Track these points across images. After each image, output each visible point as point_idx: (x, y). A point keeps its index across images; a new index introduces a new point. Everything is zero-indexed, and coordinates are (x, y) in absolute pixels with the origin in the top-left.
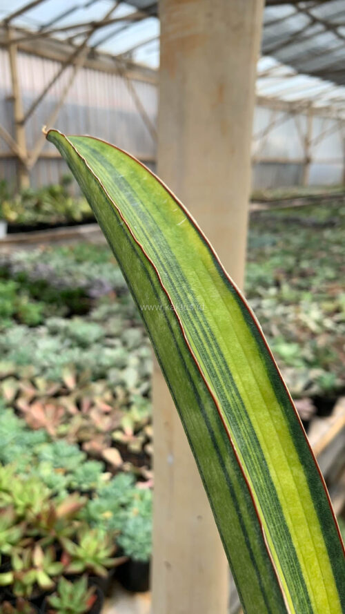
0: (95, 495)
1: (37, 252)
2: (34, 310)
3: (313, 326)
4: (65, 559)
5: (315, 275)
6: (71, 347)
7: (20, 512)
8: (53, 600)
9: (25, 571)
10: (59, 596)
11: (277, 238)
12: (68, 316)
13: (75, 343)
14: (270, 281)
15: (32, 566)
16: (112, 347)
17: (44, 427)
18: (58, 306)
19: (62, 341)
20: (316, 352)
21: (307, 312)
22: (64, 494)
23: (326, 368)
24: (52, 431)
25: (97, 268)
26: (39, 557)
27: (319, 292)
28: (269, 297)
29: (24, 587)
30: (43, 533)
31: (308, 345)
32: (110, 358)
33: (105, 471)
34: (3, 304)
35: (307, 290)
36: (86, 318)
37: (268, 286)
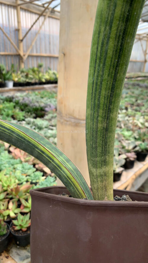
0: (38, 184)
1: (25, 94)
2: (21, 114)
3: (140, 125)
4: (22, 207)
5: (143, 105)
6: (35, 129)
7: (5, 188)
8: (15, 222)
9: (4, 210)
10: (18, 221)
11: (129, 91)
12: (35, 118)
13: (36, 128)
14: (124, 107)
15: (8, 208)
16: (52, 129)
17: (20, 158)
18: (31, 114)
19: (31, 127)
20: (139, 135)
21: (138, 120)
22: (25, 183)
23: (144, 141)
24: (23, 160)
25: (49, 100)
26: (11, 206)
27: (144, 112)
28: (122, 114)
29: (4, 217)
30: (14, 197)
31: (136, 132)
32: (51, 134)
33: (43, 176)
34: (8, 112)
35: (139, 111)
36: (42, 119)
37: (123, 109)
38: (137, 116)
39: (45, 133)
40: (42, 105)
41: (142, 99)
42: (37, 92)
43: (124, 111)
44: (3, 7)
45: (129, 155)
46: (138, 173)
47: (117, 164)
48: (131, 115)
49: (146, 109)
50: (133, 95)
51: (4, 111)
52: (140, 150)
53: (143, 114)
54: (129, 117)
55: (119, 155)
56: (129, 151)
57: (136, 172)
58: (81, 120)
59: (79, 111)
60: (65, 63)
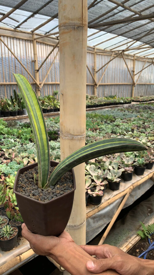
5: (149, 127)
11: (138, 114)
34: (26, 135)
35: (145, 133)
36: (55, 141)
37: (129, 131)
38: (141, 137)
39: (58, 152)
40: (56, 129)
41: (150, 121)
42: (51, 118)
43: (130, 133)
44: (21, 42)
45: (127, 168)
46: (136, 184)
47: (115, 176)
48: (136, 135)
49: (152, 131)
50: (141, 118)
51: (24, 135)
52: (138, 165)
53: (147, 135)
54: (134, 138)
55: (119, 168)
56: (127, 166)
57: (133, 184)
58: (75, 136)
59: (73, 130)
60: (63, 100)
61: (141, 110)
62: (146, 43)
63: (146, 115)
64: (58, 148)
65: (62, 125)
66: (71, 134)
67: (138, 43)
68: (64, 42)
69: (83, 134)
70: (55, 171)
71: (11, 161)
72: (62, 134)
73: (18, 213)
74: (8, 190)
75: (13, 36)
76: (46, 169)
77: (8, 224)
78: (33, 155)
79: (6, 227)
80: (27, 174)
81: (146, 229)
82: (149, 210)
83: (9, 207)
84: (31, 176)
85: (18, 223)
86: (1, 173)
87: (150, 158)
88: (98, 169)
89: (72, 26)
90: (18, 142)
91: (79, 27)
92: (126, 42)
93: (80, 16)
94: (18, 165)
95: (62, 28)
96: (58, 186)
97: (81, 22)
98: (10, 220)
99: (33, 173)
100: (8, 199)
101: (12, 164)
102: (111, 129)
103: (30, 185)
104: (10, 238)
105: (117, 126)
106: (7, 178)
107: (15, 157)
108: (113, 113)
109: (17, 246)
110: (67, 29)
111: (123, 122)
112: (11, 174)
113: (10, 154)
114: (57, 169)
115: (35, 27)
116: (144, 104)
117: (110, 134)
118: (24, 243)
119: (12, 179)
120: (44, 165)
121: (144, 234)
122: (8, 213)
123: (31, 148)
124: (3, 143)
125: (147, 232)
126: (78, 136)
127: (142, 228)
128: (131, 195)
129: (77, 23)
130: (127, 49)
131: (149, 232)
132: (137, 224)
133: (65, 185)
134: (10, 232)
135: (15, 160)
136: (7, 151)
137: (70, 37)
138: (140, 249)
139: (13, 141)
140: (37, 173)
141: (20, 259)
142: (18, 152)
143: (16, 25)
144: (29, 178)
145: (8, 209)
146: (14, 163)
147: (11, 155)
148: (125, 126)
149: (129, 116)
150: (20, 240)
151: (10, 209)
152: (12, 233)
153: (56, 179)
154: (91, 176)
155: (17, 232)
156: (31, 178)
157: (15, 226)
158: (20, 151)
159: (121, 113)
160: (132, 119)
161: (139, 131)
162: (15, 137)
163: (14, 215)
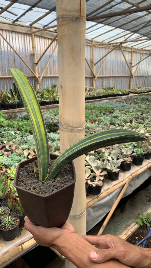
5: (147, 118)
11: (136, 106)
14: (128, 121)
34: (26, 128)
35: (143, 124)
36: (55, 133)
37: (128, 122)
38: (140, 127)
39: (57, 144)
40: (55, 121)
41: (148, 112)
42: (51, 110)
43: (129, 124)
44: (20, 36)
45: (126, 159)
46: (134, 175)
47: (114, 166)
48: (134, 127)
49: (150, 121)
50: (139, 109)
51: (24, 128)
52: (136, 156)
53: (146, 126)
54: (132, 129)
55: (118, 159)
56: (126, 156)
57: (132, 174)
58: (74, 127)
59: (73, 122)
60: (62, 92)
61: (139, 101)
62: (144, 35)
63: (144, 106)
64: (57, 140)
65: (62, 117)
66: (70, 126)
67: (136, 35)
68: (63, 34)
69: (82, 126)
70: (55, 164)
71: (12, 153)
72: (62, 126)
73: (19, 204)
74: (9, 181)
75: (11, 30)
76: (46, 163)
77: (10, 215)
78: (33, 147)
79: (7, 217)
80: (27, 167)
81: (145, 217)
82: (148, 198)
83: (10, 198)
84: (31, 170)
85: (19, 214)
86: (2, 164)
87: (148, 149)
88: (97, 160)
89: (70, 18)
90: (18, 134)
91: (77, 19)
92: (124, 34)
93: (79, 8)
94: (19, 157)
95: (61, 20)
96: (58, 179)
97: (80, 14)
98: (11, 210)
99: (33, 166)
100: (9, 190)
101: (13, 156)
102: (110, 120)
103: (31, 179)
104: (12, 228)
105: (116, 117)
106: (8, 170)
107: (16, 149)
108: (111, 104)
109: (18, 236)
110: (65, 21)
111: (122, 113)
112: (11, 165)
113: (10, 146)
114: (56, 162)
115: (33, 21)
116: (142, 95)
117: (109, 125)
118: (25, 233)
119: (13, 170)
120: (44, 159)
121: (143, 222)
122: (10, 204)
123: (31, 140)
124: (3, 136)
125: (146, 220)
126: (78, 128)
127: (141, 216)
128: (130, 185)
129: (75, 15)
130: (125, 42)
131: (148, 220)
132: (136, 213)
133: (66, 177)
134: (12, 222)
135: (15, 152)
136: (8, 143)
137: (68, 29)
138: (139, 237)
139: (14, 134)
140: (37, 166)
141: (22, 248)
142: (18, 144)
143: (15, 19)
144: (29, 172)
145: (9, 200)
146: (15, 155)
147: (12, 147)
148: (124, 117)
149: (127, 108)
150: (22, 229)
151: (12, 200)
152: (13, 223)
153: (56, 172)
154: (90, 167)
155: (19, 223)
156: (31, 172)
157: (16, 217)
158: (20, 143)
159: (120, 105)
160: (131, 111)
161: (138, 122)
162: (16, 129)
163: (16, 206)
